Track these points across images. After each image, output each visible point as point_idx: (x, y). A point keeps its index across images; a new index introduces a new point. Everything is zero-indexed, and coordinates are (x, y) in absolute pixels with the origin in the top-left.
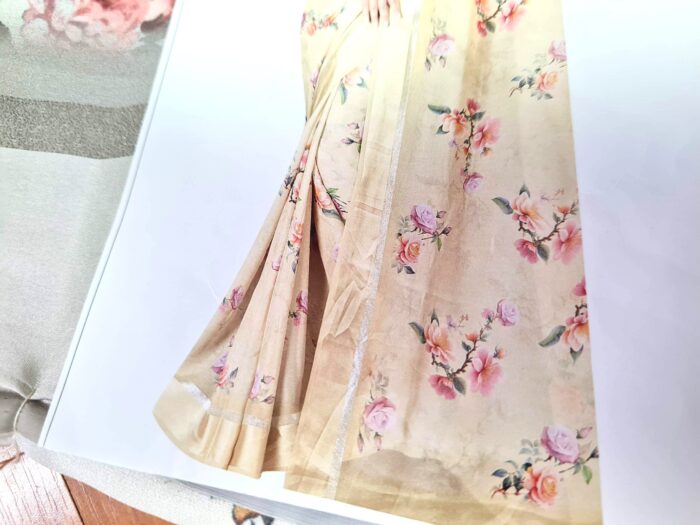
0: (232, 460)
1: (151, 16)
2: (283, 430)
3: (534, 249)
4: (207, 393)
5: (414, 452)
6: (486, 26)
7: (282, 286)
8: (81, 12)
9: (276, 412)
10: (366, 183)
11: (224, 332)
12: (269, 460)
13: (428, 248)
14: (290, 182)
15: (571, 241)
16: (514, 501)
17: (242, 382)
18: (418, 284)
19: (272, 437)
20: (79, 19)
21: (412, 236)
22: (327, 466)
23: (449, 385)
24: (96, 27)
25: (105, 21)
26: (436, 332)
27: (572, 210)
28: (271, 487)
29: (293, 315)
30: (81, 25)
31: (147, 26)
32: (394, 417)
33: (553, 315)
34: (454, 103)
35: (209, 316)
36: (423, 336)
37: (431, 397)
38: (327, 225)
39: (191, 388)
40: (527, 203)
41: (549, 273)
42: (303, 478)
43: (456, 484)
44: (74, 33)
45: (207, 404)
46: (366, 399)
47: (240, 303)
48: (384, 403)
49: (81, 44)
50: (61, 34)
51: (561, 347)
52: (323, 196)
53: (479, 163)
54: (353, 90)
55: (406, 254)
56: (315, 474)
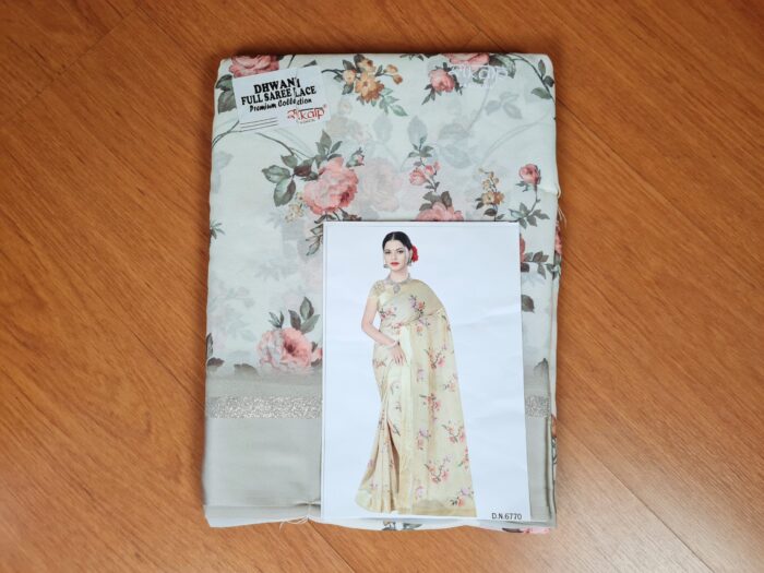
0: (382, 510)
1: (314, 360)
2: (395, 499)
3: (454, 439)
4: (370, 493)
5: (430, 499)
6: (434, 366)
7: (385, 458)
8: (283, 358)
9: (391, 494)
10: (405, 421)
11: (371, 473)
12: (392, 507)
13: (425, 440)
14: (380, 423)
15: (463, 437)
16: (456, 507)
17: (380, 487)
18: (424, 452)
19: (392, 501)
20: (284, 361)
21: (421, 438)
22: (408, 506)
23: (437, 480)
24: (293, 365)
25: (295, 362)
26: (432, 466)
27: (462, 427)
28: (395, 515)
29: (391, 466)
30: (286, 364)
31: (313, 364)
32: (424, 491)
33: (460, 458)
34: (427, 394)
35: (364, 469)
36: (428, 467)
37: (433, 484)
38: (395, 436)
39: (364, 492)
40: (451, 426)
41: (458, 446)
42: (403, 511)
43: (442, 505)
44: (284, 368)
45: (370, 496)
46: (415, 487)
47: (373, 464)
48: (421, 488)
49: (287, 373)
50: (278, 369)
51: (463, 466)
52: (392, 427)
53: (437, 414)
54: (394, 389)
55: (420, 443)
56: (405, 509)
